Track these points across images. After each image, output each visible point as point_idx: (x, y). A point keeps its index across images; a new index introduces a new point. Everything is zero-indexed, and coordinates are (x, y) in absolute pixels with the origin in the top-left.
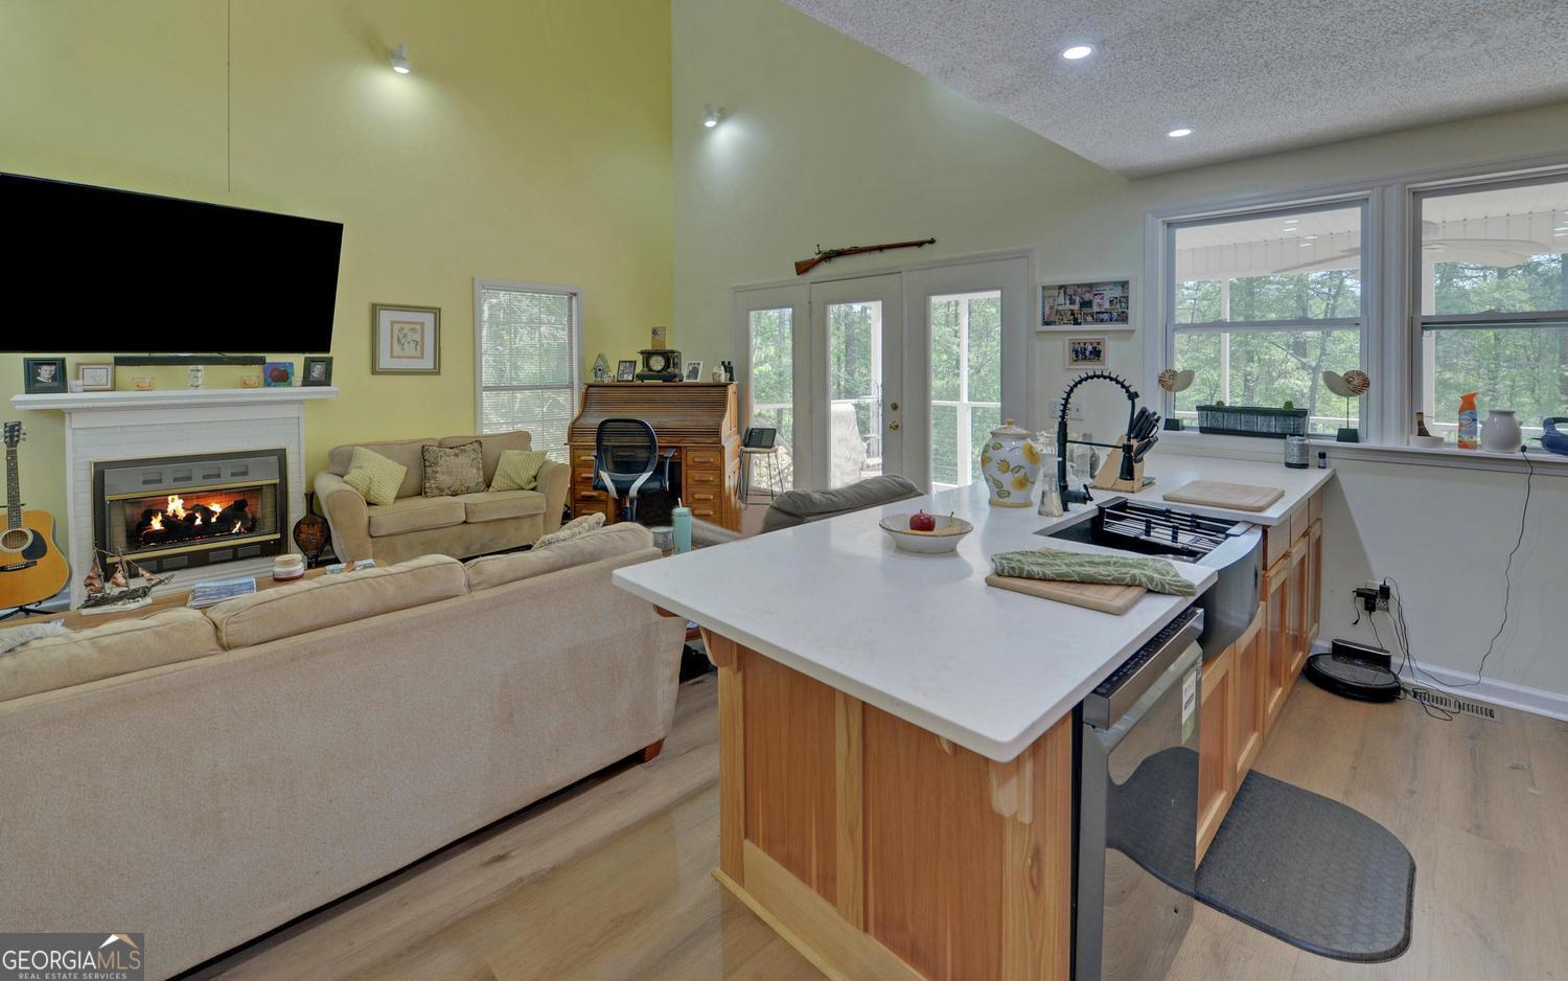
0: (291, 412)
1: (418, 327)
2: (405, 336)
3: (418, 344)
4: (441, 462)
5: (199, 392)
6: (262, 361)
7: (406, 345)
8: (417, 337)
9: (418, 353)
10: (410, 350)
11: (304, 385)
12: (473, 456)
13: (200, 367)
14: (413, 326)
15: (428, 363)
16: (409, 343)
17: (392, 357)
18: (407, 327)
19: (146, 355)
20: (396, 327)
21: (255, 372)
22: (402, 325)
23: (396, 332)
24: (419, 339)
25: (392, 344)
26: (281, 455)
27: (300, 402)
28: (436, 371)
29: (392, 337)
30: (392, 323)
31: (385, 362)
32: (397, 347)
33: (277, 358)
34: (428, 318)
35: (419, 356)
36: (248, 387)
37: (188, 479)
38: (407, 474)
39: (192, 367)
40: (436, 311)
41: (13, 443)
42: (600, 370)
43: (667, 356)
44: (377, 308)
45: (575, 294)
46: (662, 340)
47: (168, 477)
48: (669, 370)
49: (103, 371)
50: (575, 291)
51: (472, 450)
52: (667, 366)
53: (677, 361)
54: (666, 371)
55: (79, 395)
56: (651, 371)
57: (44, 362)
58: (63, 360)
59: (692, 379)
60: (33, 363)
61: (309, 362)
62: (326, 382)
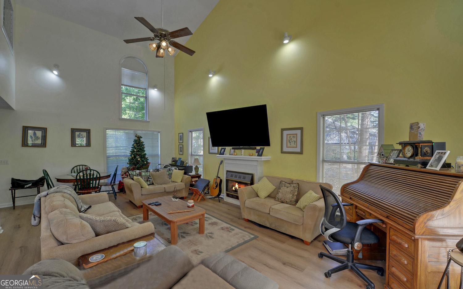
0: (255, 163)
1: (295, 136)
2: (291, 139)
3: (296, 142)
4: (282, 188)
5: (242, 156)
6: (256, 149)
7: (291, 143)
8: (295, 139)
10: (293, 144)
11: (257, 156)
12: (292, 189)
13: (243, 150)
14: (294, 135)
15: (298, 150)
16: (292, 142)
17: (287, 147)
18: (292, 136)
19: (238, 147)
20: (289, 136)
21: (255, 152)
23: (288, 138)
24: (295, 140)
25: (287, 143)
26: (252, 175)
28: (301, 153)
29: (287, 140)
30: (287, 135)
31: (285, 149)
32: (288, 143)
33: (258, 148)
34: (299, 132)
35: (296, 146)
36: (250, 155)
37: (236, 177)
38: (274, 190)
39: (241, 150)
40: (301, 129)
41: (220, 164)
42: (383, 155)
43: (415, 146)
44: (283, 130)
45: (379, 109)
46: (416, 133)
47: (234, 176)
48: (416, 158)
49: (233, 151)
50: (378, 107)
51: (294, 187)
52: (415, 154)
53: (428, 149)
54: (414, 158)
55: (227, 155)
56: (405, 157)
57: (223, 149)
58: (225, 148)
59: (434, 166)
60: (222, 149)
61: (261, 148)
62: (261, 155)
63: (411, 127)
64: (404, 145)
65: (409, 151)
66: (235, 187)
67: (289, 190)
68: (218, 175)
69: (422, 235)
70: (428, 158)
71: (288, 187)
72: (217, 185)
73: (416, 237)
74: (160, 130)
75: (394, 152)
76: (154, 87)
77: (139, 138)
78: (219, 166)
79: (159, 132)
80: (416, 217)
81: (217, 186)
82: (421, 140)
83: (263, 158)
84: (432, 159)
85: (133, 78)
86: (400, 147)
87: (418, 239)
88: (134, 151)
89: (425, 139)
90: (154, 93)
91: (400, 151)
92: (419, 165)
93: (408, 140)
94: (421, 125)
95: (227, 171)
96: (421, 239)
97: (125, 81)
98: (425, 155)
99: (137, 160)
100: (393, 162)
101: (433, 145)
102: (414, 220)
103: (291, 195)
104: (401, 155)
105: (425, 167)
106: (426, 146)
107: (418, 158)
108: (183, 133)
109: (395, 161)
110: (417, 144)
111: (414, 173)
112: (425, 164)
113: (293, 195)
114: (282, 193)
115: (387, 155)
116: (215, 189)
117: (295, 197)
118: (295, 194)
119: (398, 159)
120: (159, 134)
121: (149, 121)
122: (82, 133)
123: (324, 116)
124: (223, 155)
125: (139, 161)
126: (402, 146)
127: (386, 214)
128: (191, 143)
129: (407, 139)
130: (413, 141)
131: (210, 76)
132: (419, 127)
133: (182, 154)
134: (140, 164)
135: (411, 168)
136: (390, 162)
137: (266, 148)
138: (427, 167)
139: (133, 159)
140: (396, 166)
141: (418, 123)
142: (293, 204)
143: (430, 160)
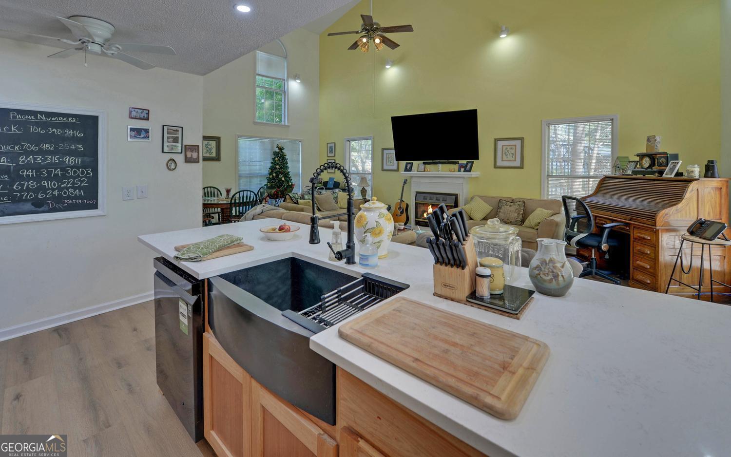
0: (460, 181)
1: (514, 147)
2: (508, 151)
3: (514, 155)
4: (502, 208)
5: (440, 173)
6: (459, 163)
7: (508, 156)
8: (513, 151)
9: (514, 159)
10: (510, 157)
13: (440, 165)
14: (512, 147)
15: (517, 163)
16: (510, 154)
17: (502, 161)
18: (509, 147)
19: (431, 161)
20: (505, 147)
21: (456, 167)
22: (507, 147)
23: (504, 150)
24: (514, 153)
25: (502, 155)
26: (456, 196)
27: (464, 178)
28: (521, 167)
29: (502, 152)
30: (503, 146)
31: (499, 163)
32: (504, 156)
33: (464, 162)
34: (518, 143)
35: (514, 160)
36: (451, 171)
37: (431, 199)
38: (492, 211)
39: (438, 165)
40: (522, 139)
41: (404, 184)
42: (618, 167)
43: (652, 157)
44: (496, 140)
45: (613, 119)
46: (653, 145)
47: (428, 198)
48: (653, 168)
49: (423, 166)
50: (612, 118)
51: (519, 205)
52: (652, 165)
53: (663, 160)
54: (652, 168)
55: (414, 172)
56: (642, 168)
57: (410, 163)
58: (413, 163)
59: (669, 174)
60: (407, 164)
61: (467, 163)
62: (470, 171)
63: (648, 140)
64: (642, 156)
65: (646, 162)
66: (427, 212)
67: (513, 208)
68: (402, 198)
69: (662, 226)
70: (664, 168)
71: (510, 206)
72: (403, 211)
73: (657, 228)
74: (302, 139)
75: (631, 163)
76: (295, 77)
77: (281, 149)
78: (403, 187)
79: (300, 142)
80: (656, 214)
81: (402, 213)
82: (658, 151)
83: (473, 174)
84: (668, 169)
85: (269, 64)
86: (637, 159)
87: (658, 230)
88: (276, 168)
89: (661, 151)
90: (295, 86)
91: (638, 162)
92: (657, 174)
93: (646, 152)
94: (658, 138)
95: (417, 193)
96: (661, 229)
97: (261, 69)
98: (660, 165)
99: (281, 180)
100: (631, 173)
101: (667, 156)
102: (654, 216)
103: (516, 215)
104: (638, 166)
105: (661, 176)
106: (662, 157)
107: (655, 168)
108: (335, 143)
109: (633, 172)
110: (654, 156)
111: (652, 182)
112: (661, 173)
113: (519, 214)
114: (504, 213)
115: (624, 167)
116: (400, 215)
117: (521, 216)
118: (521, 212)
119: (636, 169)
120: (300, 143)
121: (289, 126)
122: (211, 142)
123: (549, 125)
124: (411, 171)
125: (283, 181)
126: (640, 158)
127: (629, 217)
128: (348, 156)
129: (644, 151)
130: (650, 152)
131: (388, 67)
132: (656, 140)
133: (333, 173)
134: (284, 186)
135: (647, 176)
136: (628, 174)
137: (475, 161)
138: (664, 176)
139: (274, 179)
140: (634, 176)
141: (654, 137)
142: (519, 224)
143: (665, 169)
